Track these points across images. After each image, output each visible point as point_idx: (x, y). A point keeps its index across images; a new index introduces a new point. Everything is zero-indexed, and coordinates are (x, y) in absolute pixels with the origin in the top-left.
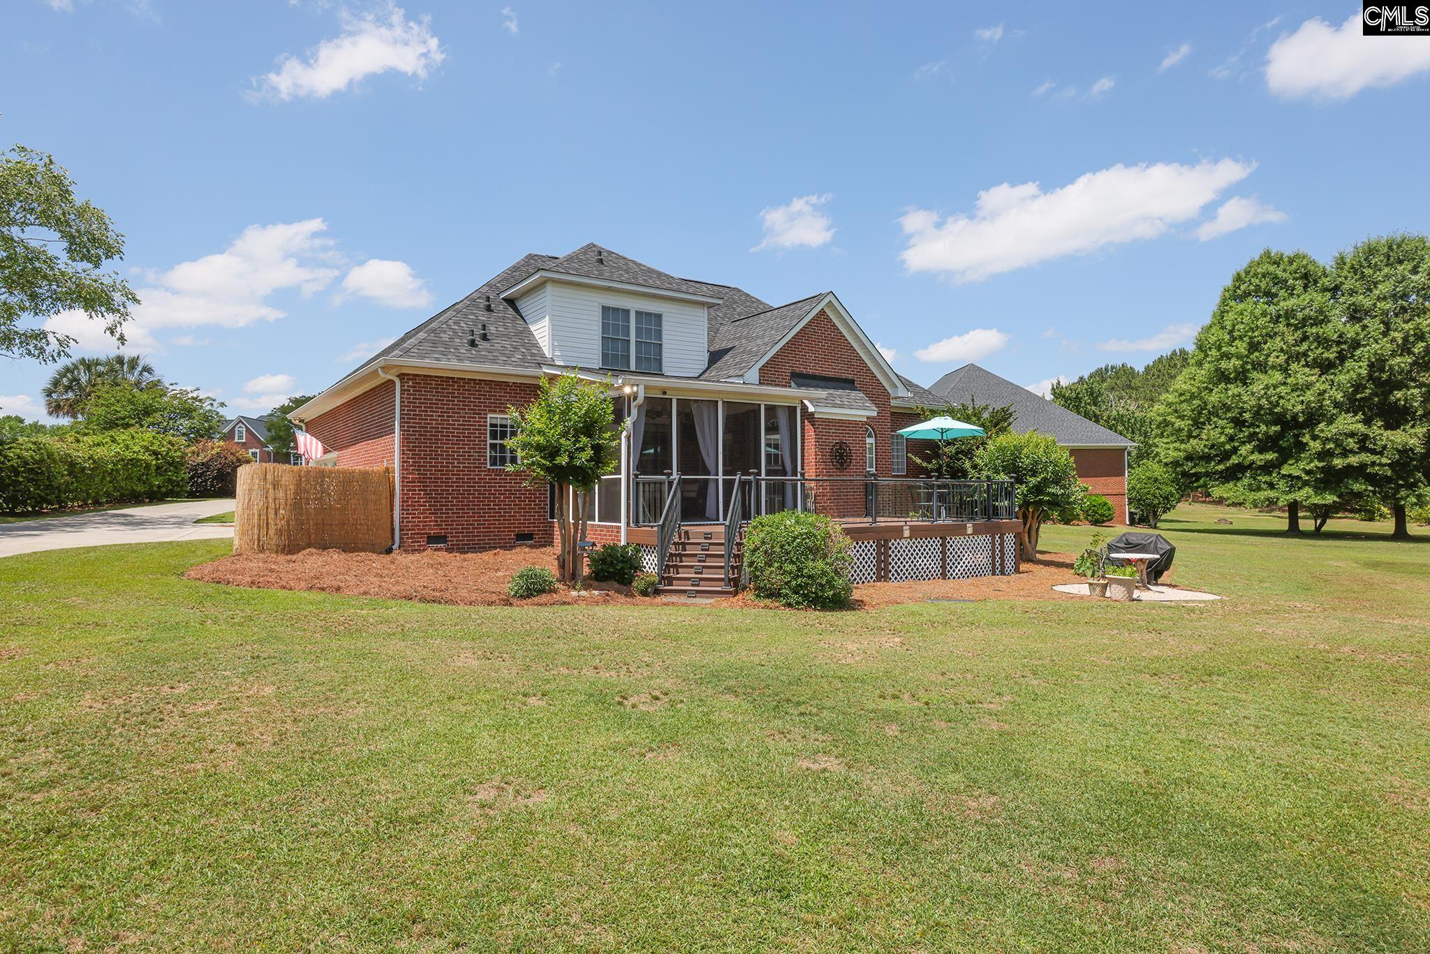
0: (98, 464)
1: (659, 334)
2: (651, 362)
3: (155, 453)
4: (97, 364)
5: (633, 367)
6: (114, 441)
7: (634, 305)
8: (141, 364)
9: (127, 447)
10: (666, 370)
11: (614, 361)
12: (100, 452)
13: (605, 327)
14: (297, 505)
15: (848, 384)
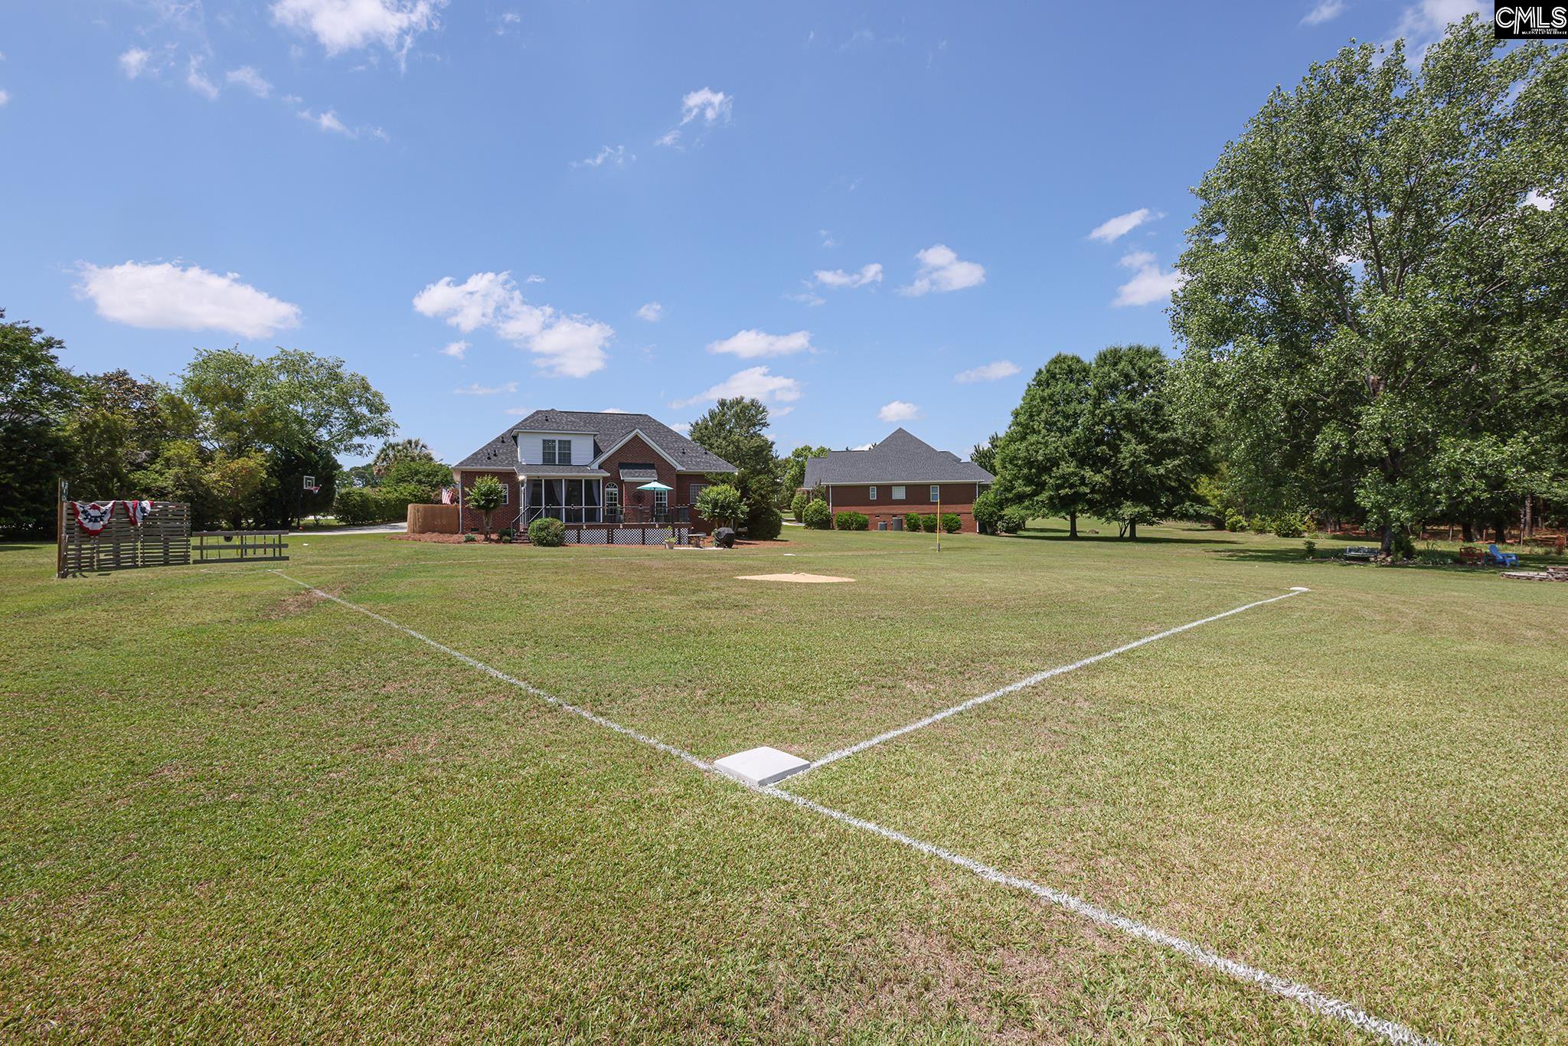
0: (388, 501)
1: (569, 449)
2: (566, 459)
3: (415, 495)
4: (398, 445)
5: (557, 463)
6: (396, 490)
7: (557, 438)
8: (421, 443)
9: (401, 493)
10: (573, 463)
11: (548, 459)
12: (389, 496)
13: (544, 448)
14: (425, 517)
15: (651, 466)
